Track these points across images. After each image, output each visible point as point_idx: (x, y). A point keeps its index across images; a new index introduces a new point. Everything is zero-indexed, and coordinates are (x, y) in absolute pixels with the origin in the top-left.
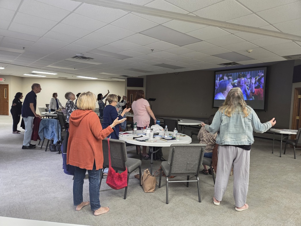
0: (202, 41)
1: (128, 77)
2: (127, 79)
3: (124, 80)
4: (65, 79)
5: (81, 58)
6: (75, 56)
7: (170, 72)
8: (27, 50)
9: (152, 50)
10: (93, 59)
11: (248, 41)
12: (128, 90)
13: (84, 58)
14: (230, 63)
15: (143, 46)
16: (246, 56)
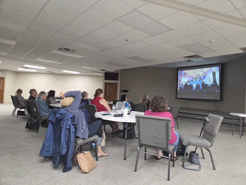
0: (172, 29)
1: (105, 71)
2: (104, 73)
3: (102, 75)
4: (53, 74)
5: (65, 50)
6: (60, 48)
7: (141, 66)
8: (17, 41)
9: (126, 40)
10: (75, 51)
11: (213, 30)
12: (105, 82)
13: (67, 50)
14: (193, 55)
15: (119, 36)
16: (208, 48)
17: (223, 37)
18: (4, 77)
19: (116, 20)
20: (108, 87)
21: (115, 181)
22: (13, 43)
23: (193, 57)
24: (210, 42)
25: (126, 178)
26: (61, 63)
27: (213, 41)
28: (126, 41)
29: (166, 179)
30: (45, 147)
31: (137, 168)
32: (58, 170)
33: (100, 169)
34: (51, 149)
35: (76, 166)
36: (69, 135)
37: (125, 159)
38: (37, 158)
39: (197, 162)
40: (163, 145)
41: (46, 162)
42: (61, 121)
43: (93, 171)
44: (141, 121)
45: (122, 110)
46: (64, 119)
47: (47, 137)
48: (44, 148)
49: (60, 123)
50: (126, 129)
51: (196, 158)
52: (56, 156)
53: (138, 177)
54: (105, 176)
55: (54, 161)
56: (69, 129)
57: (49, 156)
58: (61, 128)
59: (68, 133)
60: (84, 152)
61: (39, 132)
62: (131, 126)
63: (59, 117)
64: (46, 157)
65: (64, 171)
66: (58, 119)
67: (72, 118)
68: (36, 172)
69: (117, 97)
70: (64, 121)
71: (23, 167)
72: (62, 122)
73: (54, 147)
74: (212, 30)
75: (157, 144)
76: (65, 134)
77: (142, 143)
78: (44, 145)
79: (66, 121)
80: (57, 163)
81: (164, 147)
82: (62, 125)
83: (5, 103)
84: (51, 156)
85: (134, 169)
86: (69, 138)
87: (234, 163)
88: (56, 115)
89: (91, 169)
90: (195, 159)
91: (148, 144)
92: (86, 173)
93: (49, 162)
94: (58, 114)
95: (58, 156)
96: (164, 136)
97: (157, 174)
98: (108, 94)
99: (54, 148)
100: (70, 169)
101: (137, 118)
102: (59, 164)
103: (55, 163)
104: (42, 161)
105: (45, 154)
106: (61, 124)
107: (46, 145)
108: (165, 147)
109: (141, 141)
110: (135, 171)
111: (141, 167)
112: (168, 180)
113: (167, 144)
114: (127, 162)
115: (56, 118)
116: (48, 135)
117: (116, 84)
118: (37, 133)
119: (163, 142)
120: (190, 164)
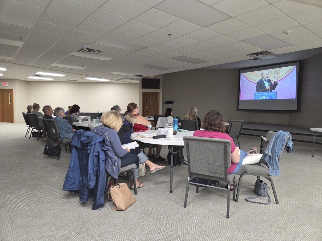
0: (231, 17)
1: (142, 77)
2: (141, 80)
3: (138, 82)
4: (74, 82)
5: (87, 52)
6: (80, 48)
7: (189, 68)
8: (25, 41)
9: (169, 34)
10: (101, 52)
11: (289, 16)
12: (142, 92)
13: (91, 50)
14: (261, 52)
15: (158, 29)
16: (282, 41)
17: (303, 26)
18: (13, 89)
19: (154, 7)
20: (147, 98)
21: (159, 220)
22: (20, 44)
23: (260, 53)
24: (284, 32)
25: (173, 216)
26: (84, 68)
27: (289, 31)
28: (169, 36)
29: (225, 217)
30: (70, 179)
31: (187, 203)
32: (86, 206)
33: (140, 205)
34: (77, 181)
35: (110, 202)
36: (98, 164)
37: (171, 192)
38: (60, 193)
39: (265, 194)
40: (221, 173)
41: (72, 197)
42: (87, 146)
43: (130, 207)
44: (191, 144)
45: (166, 129)
46: (91, 143)
47: (71, 167)
48: (68, 180)
49: (87, 148)
50: (172, 154)
51: (264, 189)
52: (83, 190)
53: (189, 215)
54: (146, 213)
55: (81, 196)
56: (98, 157)
57: (74, 190)
58: (88, 155)
59: (97, 161)
60: (118, 184)
61: (61, 159)
62: (177, 150)
63: (85, 141)
64: (71, 191)
65: (94, 208)
66: (84, 143)
67: (101, 142)
68: (60, 211)
69: (159, 110)
70: (91, 146)
71: (43, 204)
72: (89, 147)
73: (81, 178)
74: (287, 16)
75: (213, 173)
76: (92, 163)
77: (193, 172)
78: (67, 176)
79: (93, 146)
80: (85, 198)
81: (221, 176)
82: (89, 151)
83: (16, 122)
84: (77, 189)
85: (183, 203)
86: (98, 168)
87: (314, 194)
88: (81, 137)
89: (129, 205)
90: (262, 190)
91: (200, 173)
92: (122, 210)
93: (75, 197)
94: (83, 137)
95: (85, 189)
96: (222, 163)
97: (212, 211)
98: (147, 106)
99: (81, 180)
100: (102, 206)
101: (185, 141)
102: (87, 199)
103: (83, 198)
104: (67, 197)
105: (70, 187)
106: (87, 150)
107: (70, 176)
108: (223, 177)
109: (191, 169)
110: (185, 207)
111: (192, 201)
112: (228, 217)
113: (225, 172)
114: (174, 196)
115: (81, 141)
116: (72, 164)
117: (157, 94)
118: (58, 160)
119: (220, 170)
120: (256, 196)
